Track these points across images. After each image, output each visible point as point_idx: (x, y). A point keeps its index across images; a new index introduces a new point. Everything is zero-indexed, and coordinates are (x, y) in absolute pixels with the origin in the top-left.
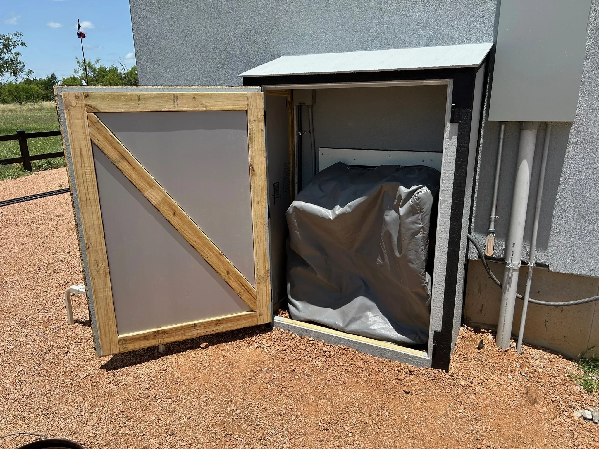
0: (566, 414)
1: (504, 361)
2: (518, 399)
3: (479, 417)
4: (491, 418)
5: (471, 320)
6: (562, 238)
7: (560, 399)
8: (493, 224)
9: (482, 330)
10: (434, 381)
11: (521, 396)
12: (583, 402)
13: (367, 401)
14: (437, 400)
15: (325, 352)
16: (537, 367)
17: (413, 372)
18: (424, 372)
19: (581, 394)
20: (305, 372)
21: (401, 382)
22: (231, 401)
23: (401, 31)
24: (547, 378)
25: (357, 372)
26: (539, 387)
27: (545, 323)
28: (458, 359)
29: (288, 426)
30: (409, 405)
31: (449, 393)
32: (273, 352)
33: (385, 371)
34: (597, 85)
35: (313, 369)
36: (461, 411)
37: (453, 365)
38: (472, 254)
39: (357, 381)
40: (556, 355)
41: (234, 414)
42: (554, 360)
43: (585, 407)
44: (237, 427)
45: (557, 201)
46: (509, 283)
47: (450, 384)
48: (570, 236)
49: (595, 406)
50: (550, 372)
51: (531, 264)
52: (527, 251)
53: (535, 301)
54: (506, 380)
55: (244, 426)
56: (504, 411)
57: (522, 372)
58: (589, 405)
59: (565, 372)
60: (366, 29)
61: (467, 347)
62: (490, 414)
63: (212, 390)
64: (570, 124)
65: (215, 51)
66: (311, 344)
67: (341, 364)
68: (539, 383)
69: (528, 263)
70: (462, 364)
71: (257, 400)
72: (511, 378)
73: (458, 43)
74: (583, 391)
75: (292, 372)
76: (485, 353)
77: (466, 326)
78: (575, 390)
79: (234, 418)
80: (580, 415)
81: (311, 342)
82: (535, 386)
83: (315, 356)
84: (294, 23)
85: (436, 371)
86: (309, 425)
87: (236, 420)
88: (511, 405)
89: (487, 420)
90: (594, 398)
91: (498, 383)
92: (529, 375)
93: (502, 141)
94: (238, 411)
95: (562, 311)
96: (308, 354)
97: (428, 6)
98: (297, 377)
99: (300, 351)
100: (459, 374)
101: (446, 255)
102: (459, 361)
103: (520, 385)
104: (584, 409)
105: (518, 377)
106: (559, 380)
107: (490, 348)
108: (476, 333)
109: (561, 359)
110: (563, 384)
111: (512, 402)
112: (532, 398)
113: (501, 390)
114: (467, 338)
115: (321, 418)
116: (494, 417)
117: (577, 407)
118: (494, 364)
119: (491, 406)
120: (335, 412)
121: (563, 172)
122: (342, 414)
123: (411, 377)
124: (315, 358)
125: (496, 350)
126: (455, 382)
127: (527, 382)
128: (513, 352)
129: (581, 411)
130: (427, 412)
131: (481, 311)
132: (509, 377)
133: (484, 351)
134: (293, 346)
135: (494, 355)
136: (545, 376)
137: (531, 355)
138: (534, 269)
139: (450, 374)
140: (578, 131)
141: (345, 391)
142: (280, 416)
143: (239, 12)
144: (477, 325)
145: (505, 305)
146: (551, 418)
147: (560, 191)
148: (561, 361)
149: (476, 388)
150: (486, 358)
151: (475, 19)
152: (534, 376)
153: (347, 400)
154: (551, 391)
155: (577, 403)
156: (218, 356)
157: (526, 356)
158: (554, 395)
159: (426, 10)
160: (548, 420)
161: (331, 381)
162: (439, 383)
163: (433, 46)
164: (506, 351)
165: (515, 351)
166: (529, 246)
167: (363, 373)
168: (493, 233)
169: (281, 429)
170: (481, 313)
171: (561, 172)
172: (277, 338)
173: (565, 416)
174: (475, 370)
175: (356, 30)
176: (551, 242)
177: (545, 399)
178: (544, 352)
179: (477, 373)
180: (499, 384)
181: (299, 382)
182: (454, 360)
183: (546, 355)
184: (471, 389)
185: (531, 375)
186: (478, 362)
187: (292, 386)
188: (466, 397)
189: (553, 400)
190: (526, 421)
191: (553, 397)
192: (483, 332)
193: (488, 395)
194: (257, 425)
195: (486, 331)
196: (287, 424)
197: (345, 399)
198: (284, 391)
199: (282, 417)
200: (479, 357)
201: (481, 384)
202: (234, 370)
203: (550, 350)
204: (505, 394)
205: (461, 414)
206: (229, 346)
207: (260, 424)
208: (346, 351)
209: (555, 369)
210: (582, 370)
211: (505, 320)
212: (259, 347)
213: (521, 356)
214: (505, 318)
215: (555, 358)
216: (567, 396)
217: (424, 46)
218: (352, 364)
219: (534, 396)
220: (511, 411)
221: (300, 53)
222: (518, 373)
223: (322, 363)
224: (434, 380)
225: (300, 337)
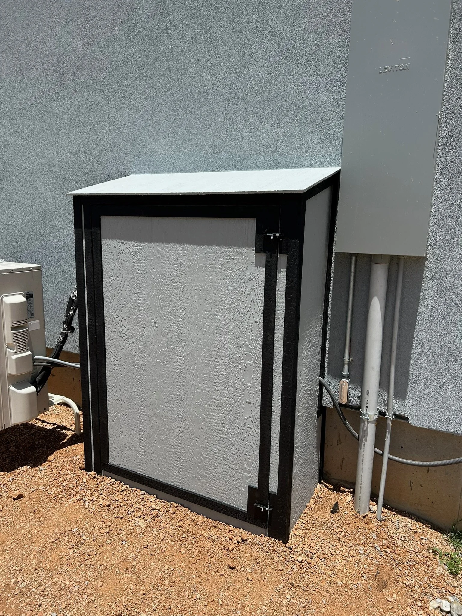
0: (419, 604)
1: (359, 530)
2: (363, 582)
3: (310, 605)
4: (324, 606)
5: (331, 476)
6: (421, 387)
7: (417, 583)
8: (346, 367)
9: (342, 489)
10: (267, 554)
11: (369, 578)
12: (443, 589)
13: (181, 578)
14: (265, 580)
15: (154, 509)
16: (397, 539)
17: (246, 540)
18: (258, 542)
19: (443, 577)
20: (121, 536)
21: (228, 553)
22: (21, 570)
23: (248, 152)
24: (407, 554)
25: (182, 538)
26: (394, 566)
27: (410, 484)
28: (304, 525)
29: (74, 609)
30: (229, 585)
31: (281, 571)
32: (93, 508)
33: (214, 537)
34: (451, 217)
35: (132, 531)
36: (289, 597)
37: (295, 533)
38: (327, 400)
39: (179, 550)
40: (422, 524)
41: (17, 588)
42: (419, 530)
43: (444, 595)
44: (13, 606)
45: (414, 345)
46: (365, 437)
47: (286, 558)
48: (429, 386)
49: (457, 595)
50: (411, 547)
51: (389, 416)
52: (385, 400)
53: (397, 458)
54: (355, 555)
55: (22, 605)
56: (342, 598)
57: (376, 545)
58: (451, 593)
59: (430, 546)
60: (214, 148)
61: (320, 509)
62: (325, 602)
63: (5, 554)
64: (424, 259)
65: (67, 167)
66: (141, 499)
67: (167, 526)
68: (394, 560)
69: (386, 415)
70: (307, 531)
71: (51, 571)
72: (362, 552)
73: (305, 167)
74: (447, 573)
75: (107, 534)
76: (339, 518)
77: (325, 483)
78: (437, 572)
79: (15, 594)
80: (436, 606)
81: (142, 497)
82: (388, 564)
83: (139, 515)
84: (143, 141)
85: (272, 540)
86: (100, 607)
87: (17, 597)
88: (353, 589)
89: (318, 610)
90: (458, 583)
91: (344, 558)
92: (384, 550)
93: (352, 274)
94: (23, 585)
95: (428, 471)
96: (134, 511)
97: (274, 126)
98: (109, 542)
99: (125, 507)
100: (300, 546)
101: (280, 404)
102: (305, 528)
103: (371, 562)
104: (443, 597)
105: (372, 552)
106: (419, 557)
107: (346, 512)
108: (335, 492)
109: (428, 529)
110: (423, 563)
111: (354, 585)
112: (381, 581)
113: (345, 570)
114: (322, 498)
115: (118, 599)
116: (329, 605)
117: (435, 594)
118: (347, 534)
119: (327, 591)
120: (138, 591)
121: (419, 312)
122: (144, 594)
123: (243, 547)
124: (140, 517)
125: (352, 515)
126: (292, 556)
127: (380, 559)
128: (371, 519)
129: (439, 600)
130: (248, 596)
131: (341, 466)
132: (360, 551)
133: (338, 516)
134: (119, 501)
135: (349, 521)
136: (404, 551)
137: (392, 522)
138: (393, 421)
139: (287, 545)
140: (433, 267)
141: (160, 562)
142: (70, 594)
143: (90, 127)
144: (337, 481)
145: (362, 462)
146: (400, 608)
147: (418, 334)
148: (428, 531)
149: (315, 566)
150: (339, 525)
151: (323, 141)
152: (391, 551)
153: (157, 576)
154: (407, 571)
155: (436, 589)
156: (28, 510)
157: (386, 525)
158: (410, 578)
159: (272, 130)
160: (396, 612)
161: (148, 549)
162: (272, 557)
163: (281, 169)
164: (364, 517)
165: (374, 517)
166: (387, 395)
167: (189, 539)
168: (348, 377)
169: (65, 612)
170: (341, 468)
171: (417, 312)
172: (105, 489)
173: (418, 606)
174: (321, 541)
175: (203, 150)
176: (410, 391)
177: (397, 582)
178: (409, 520)
179: (322, 545)
180: (345, 561)
181: (109, 549)
182: (299, 527)
183: (410, 523)
184: (309, 567)
185: (387, 550)
186: (328, 531)
187: (99, 553)
188: (300, 577)
189: (407, 584)
190: (367, 612)
191: (408, 579)
192: (343, 492)
193: (329, 575)
194: (37, 604)
195: (347, 490)
196: (75, 605)
197: (155, 574)
198: (86, 560)
199: (72, 595)
200: (330, 523)
201: (323, 560)
202: (39, 530)
203: (417, 517)
204: (348, 575)
205: (288, 600)
206: (46, 497)
207: (43, 603)
208: (178, 509)
209: (419, 543)
210: (451, 545)
211: (361, 480)
212: (80, 500)
213: (380, 524)
214: (362, 477)
215: (421, 527)
216: (426, 579)
217: (271, 169)
218: (179, 527)
219: (385, 578)
220: (352, 598)
221: (148, 172)
222: (372, 547)
223: (145, 524)
224: (267, 552)
225: (131, 489)
